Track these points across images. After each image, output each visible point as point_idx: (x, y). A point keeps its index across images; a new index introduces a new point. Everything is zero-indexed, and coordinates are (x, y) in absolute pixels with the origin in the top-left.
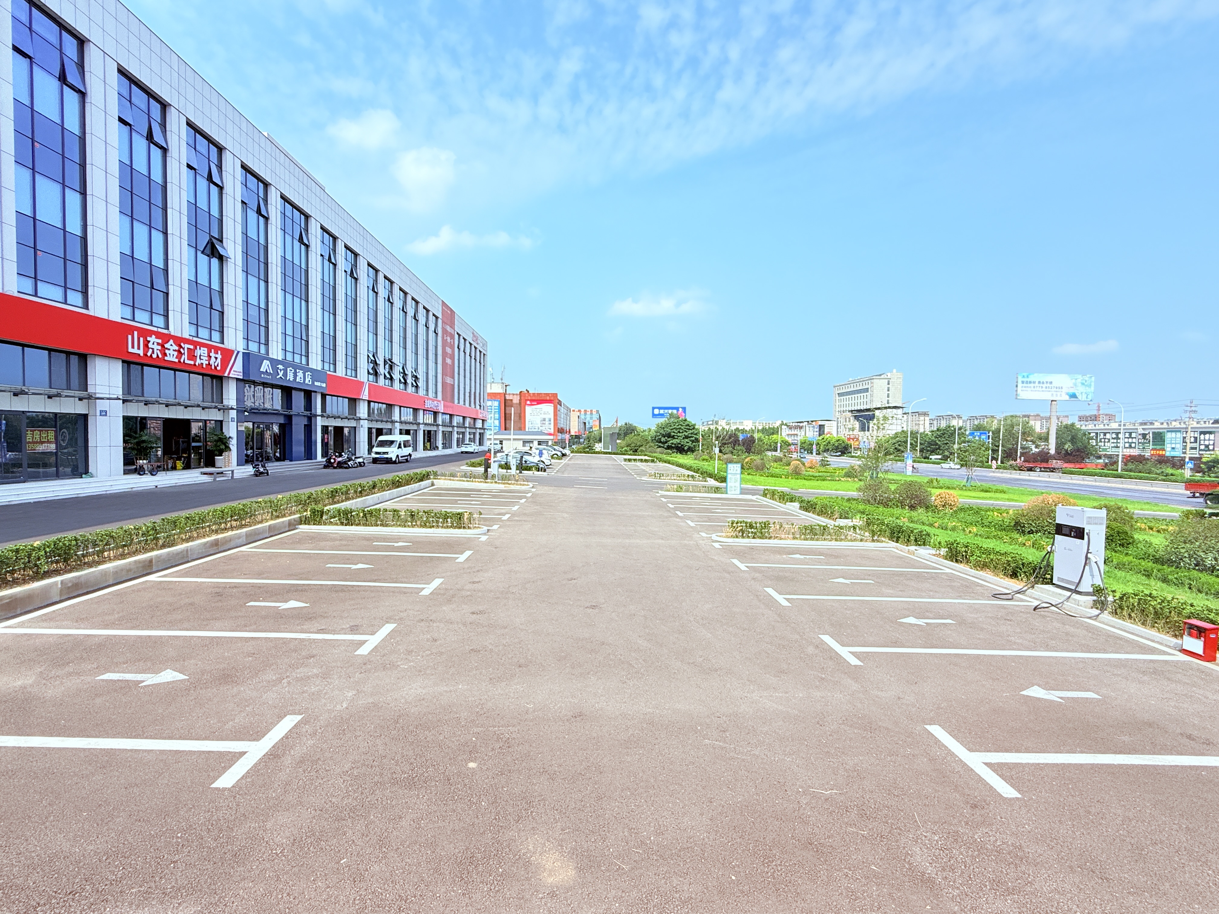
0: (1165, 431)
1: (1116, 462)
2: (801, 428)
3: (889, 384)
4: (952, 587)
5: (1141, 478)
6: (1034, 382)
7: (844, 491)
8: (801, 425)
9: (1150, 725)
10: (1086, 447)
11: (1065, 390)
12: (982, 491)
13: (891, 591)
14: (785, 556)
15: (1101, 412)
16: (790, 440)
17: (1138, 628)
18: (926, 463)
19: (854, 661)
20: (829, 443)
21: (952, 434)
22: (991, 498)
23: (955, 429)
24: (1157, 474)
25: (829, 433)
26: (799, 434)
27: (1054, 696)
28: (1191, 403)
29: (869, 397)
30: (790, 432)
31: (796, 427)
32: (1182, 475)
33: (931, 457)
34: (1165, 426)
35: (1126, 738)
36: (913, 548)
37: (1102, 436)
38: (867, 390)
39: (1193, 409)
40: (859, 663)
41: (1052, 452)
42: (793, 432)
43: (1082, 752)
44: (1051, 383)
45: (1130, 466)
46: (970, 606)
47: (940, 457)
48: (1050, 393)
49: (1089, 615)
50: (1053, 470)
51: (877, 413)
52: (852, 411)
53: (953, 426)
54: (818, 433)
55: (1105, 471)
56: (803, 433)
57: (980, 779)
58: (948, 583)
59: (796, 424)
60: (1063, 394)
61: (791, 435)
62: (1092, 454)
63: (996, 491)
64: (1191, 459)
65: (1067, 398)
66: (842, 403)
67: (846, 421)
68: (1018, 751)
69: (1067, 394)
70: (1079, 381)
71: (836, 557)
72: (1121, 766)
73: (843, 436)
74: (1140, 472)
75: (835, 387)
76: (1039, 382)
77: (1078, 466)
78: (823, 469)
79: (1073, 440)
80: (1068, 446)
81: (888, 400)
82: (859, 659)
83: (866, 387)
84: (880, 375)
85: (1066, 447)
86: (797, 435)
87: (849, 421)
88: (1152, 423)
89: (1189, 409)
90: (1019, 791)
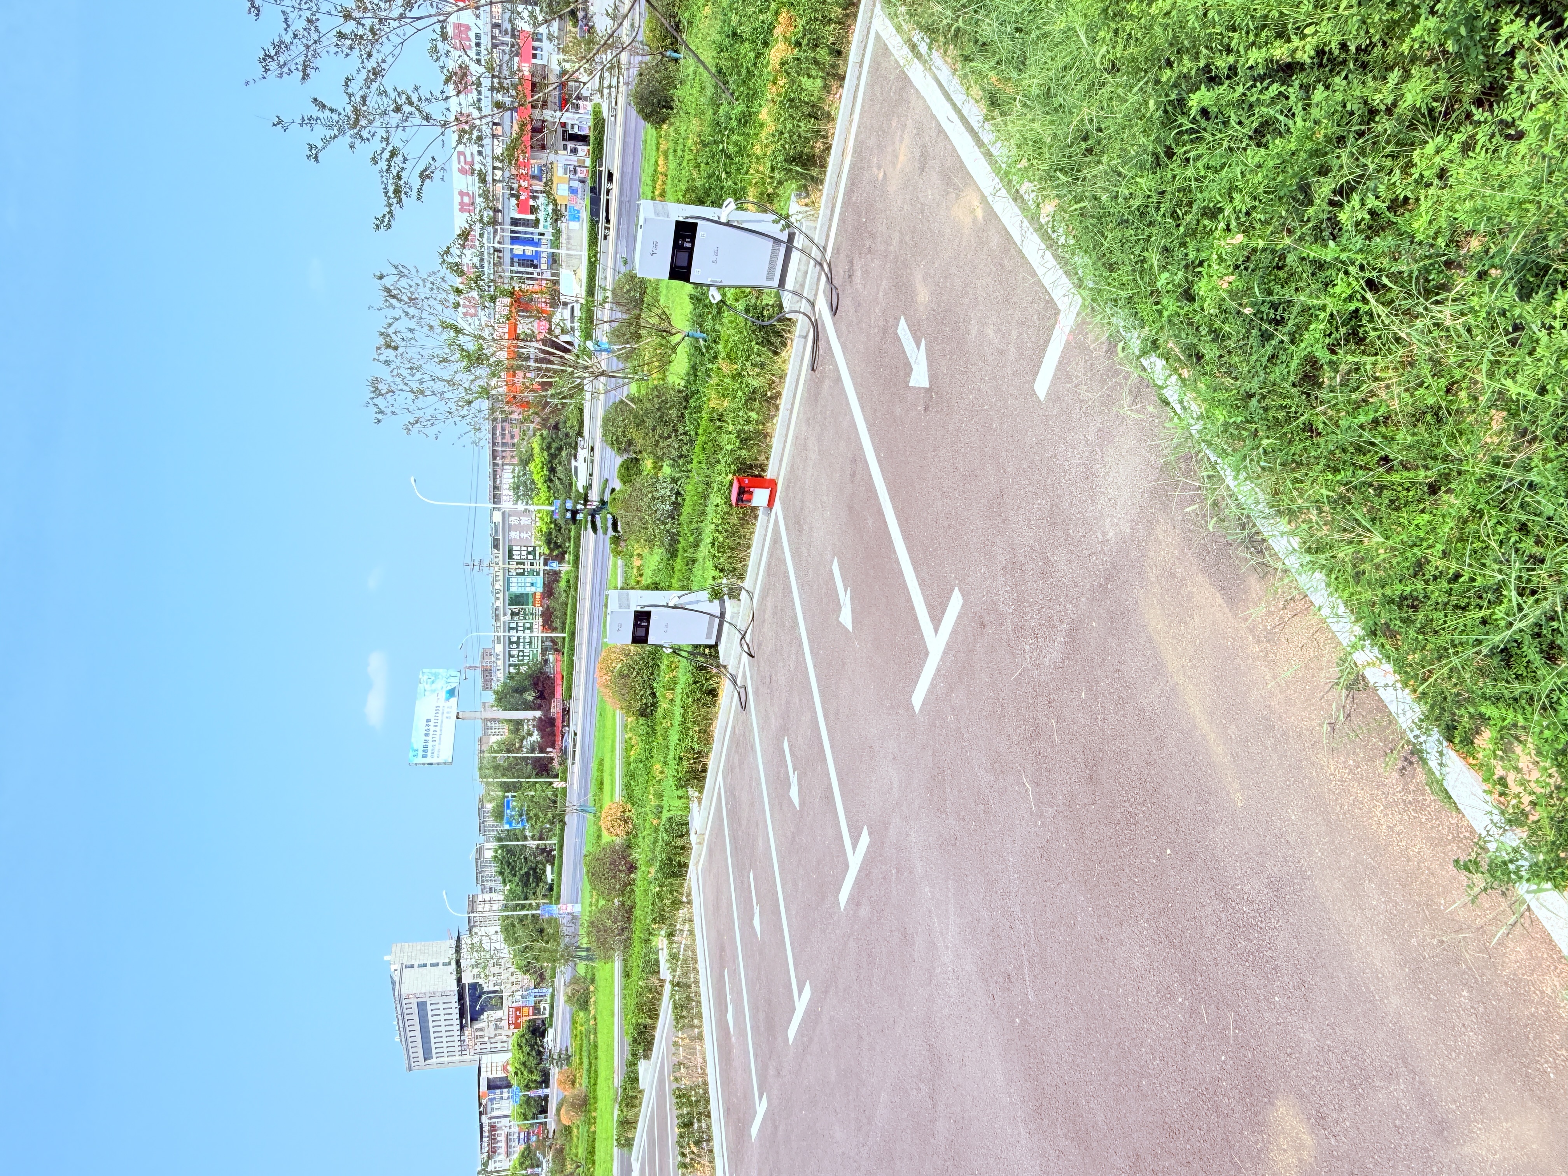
0: (507, 593)
1: (553, 641)
2: (493, 1128)
3: (412, 966)
4: (741, 763)
5: (574, 613)
6: (426, 741)
7: (613, 1000)
8: (486, 1128)
9: (850, 508)
10: (530, 676)
11: (442, 702)
12: (601, 789)
13: (760, 839)
14: (733, 1040)
15: (478, 664)
16: (518, 1149)
17: (754, 552)
18: (559, 886)
19: (865, 839)
20: (524, 1064)
21: (508, 851)
22: (612, 775)
23: (502, 847)
24: (567, 597)
25: (505, 1068)
26: (507, 1130)
27: (845, 599)
28: (468, 565)
29: (434, 1000)
30: (503, 1150)
31: (493, 1139)
32: (567, 573)
33: (549, 881)
34: (500, 596)
35: (870, 522)
36: (693, 838)
37: (515, 659)
38: (422, 1006)
39: (477, 563)
40: (865, 831)
41: (538, 714)
42: (503, 1144)
43: (895, 552)
44: (428, 720)
45: (557, 624)
46: (761, 729)
47: (549, 868)
48: (445, 720)
49: (749, 600)
50: (566, 712)
51: (467, 979)
52: (462, 1027)
53: (496, 851)
54: (505, 1090)
55: (566, 650)
56: (505, 1121)
57: (954, 632)
58: (737, 770)
59: (485, 1140)
60: (448, 704)
61: (508, 1147)
62: (541, 668)
63: (601, 770)
64: (546, 564)
65: (454, 700)
66: (445, 1050)
67: (482, 1037)
68: (913, 608)
69: (448, 700)
70: (427, 687)
71: (722, 949)
72: (898, 517)
73: (511, 1041)
74: (566, 614)
75: (410, 1069)
76: (426, 735)
77: (559, 682)
78: (575, 1060)
79: (520, 690)
80: (530, 696)
81: (444, 964)
82: (859, 835)
83: (415, 1007)
84: (393, 983)
85: (530, 698)
86: (508, 1134)
87: (482, 1029)
88: (497, 609)
89: (476, 568)
90: (952, 591)
